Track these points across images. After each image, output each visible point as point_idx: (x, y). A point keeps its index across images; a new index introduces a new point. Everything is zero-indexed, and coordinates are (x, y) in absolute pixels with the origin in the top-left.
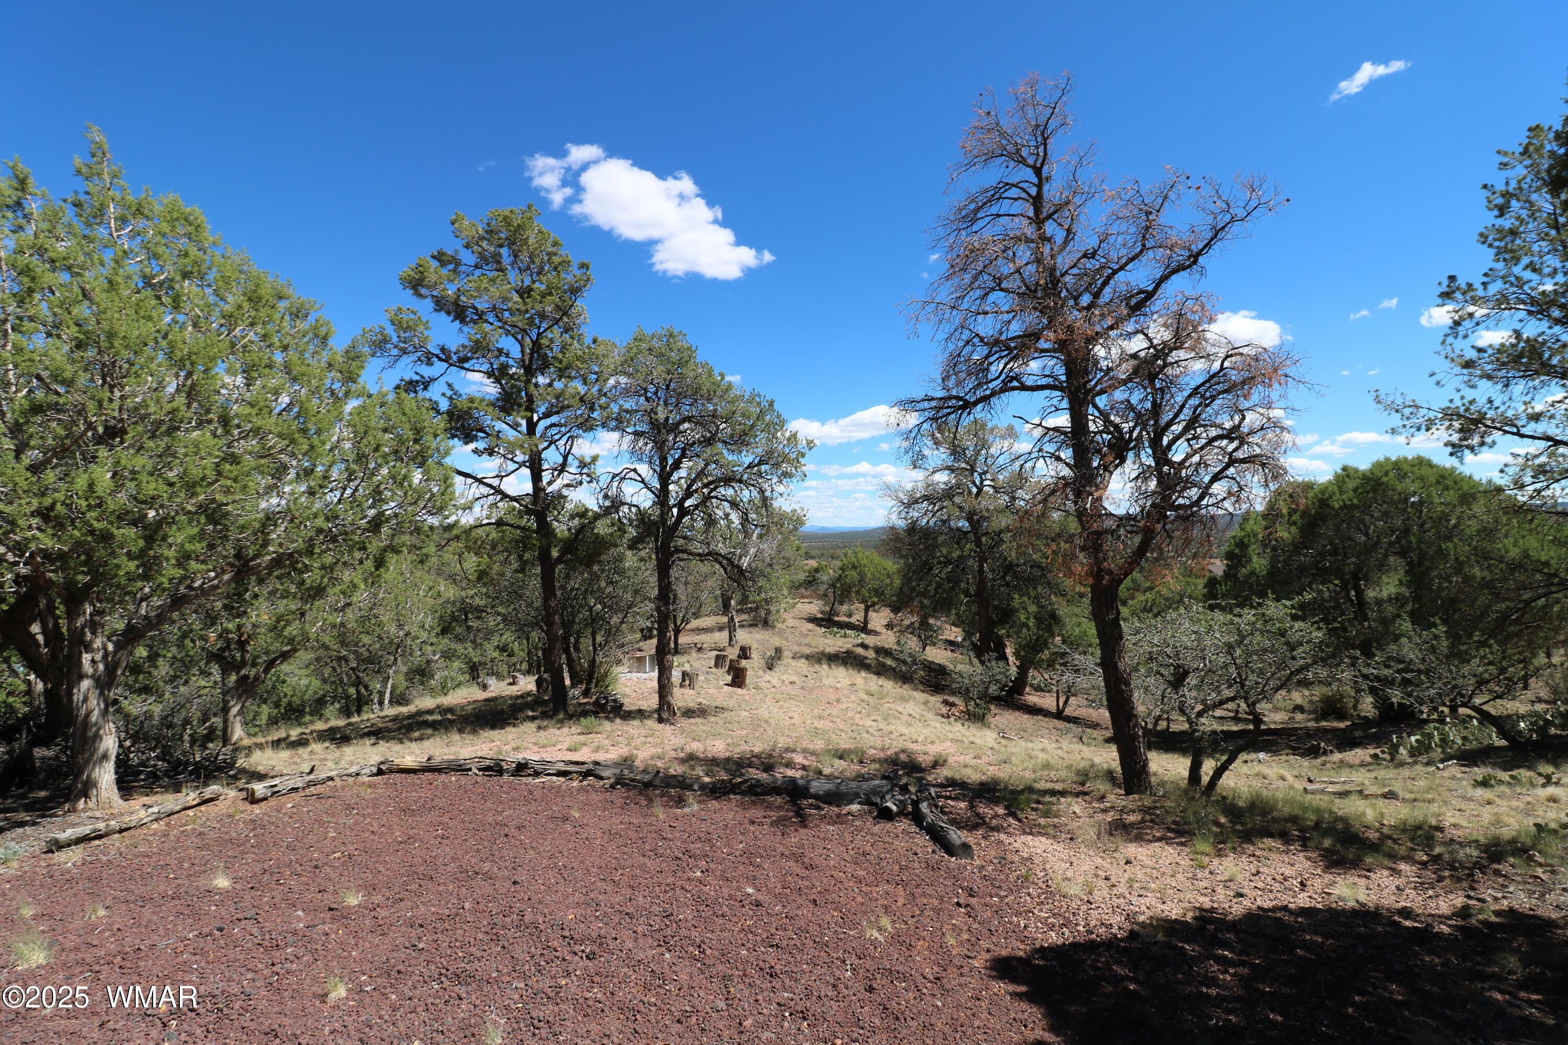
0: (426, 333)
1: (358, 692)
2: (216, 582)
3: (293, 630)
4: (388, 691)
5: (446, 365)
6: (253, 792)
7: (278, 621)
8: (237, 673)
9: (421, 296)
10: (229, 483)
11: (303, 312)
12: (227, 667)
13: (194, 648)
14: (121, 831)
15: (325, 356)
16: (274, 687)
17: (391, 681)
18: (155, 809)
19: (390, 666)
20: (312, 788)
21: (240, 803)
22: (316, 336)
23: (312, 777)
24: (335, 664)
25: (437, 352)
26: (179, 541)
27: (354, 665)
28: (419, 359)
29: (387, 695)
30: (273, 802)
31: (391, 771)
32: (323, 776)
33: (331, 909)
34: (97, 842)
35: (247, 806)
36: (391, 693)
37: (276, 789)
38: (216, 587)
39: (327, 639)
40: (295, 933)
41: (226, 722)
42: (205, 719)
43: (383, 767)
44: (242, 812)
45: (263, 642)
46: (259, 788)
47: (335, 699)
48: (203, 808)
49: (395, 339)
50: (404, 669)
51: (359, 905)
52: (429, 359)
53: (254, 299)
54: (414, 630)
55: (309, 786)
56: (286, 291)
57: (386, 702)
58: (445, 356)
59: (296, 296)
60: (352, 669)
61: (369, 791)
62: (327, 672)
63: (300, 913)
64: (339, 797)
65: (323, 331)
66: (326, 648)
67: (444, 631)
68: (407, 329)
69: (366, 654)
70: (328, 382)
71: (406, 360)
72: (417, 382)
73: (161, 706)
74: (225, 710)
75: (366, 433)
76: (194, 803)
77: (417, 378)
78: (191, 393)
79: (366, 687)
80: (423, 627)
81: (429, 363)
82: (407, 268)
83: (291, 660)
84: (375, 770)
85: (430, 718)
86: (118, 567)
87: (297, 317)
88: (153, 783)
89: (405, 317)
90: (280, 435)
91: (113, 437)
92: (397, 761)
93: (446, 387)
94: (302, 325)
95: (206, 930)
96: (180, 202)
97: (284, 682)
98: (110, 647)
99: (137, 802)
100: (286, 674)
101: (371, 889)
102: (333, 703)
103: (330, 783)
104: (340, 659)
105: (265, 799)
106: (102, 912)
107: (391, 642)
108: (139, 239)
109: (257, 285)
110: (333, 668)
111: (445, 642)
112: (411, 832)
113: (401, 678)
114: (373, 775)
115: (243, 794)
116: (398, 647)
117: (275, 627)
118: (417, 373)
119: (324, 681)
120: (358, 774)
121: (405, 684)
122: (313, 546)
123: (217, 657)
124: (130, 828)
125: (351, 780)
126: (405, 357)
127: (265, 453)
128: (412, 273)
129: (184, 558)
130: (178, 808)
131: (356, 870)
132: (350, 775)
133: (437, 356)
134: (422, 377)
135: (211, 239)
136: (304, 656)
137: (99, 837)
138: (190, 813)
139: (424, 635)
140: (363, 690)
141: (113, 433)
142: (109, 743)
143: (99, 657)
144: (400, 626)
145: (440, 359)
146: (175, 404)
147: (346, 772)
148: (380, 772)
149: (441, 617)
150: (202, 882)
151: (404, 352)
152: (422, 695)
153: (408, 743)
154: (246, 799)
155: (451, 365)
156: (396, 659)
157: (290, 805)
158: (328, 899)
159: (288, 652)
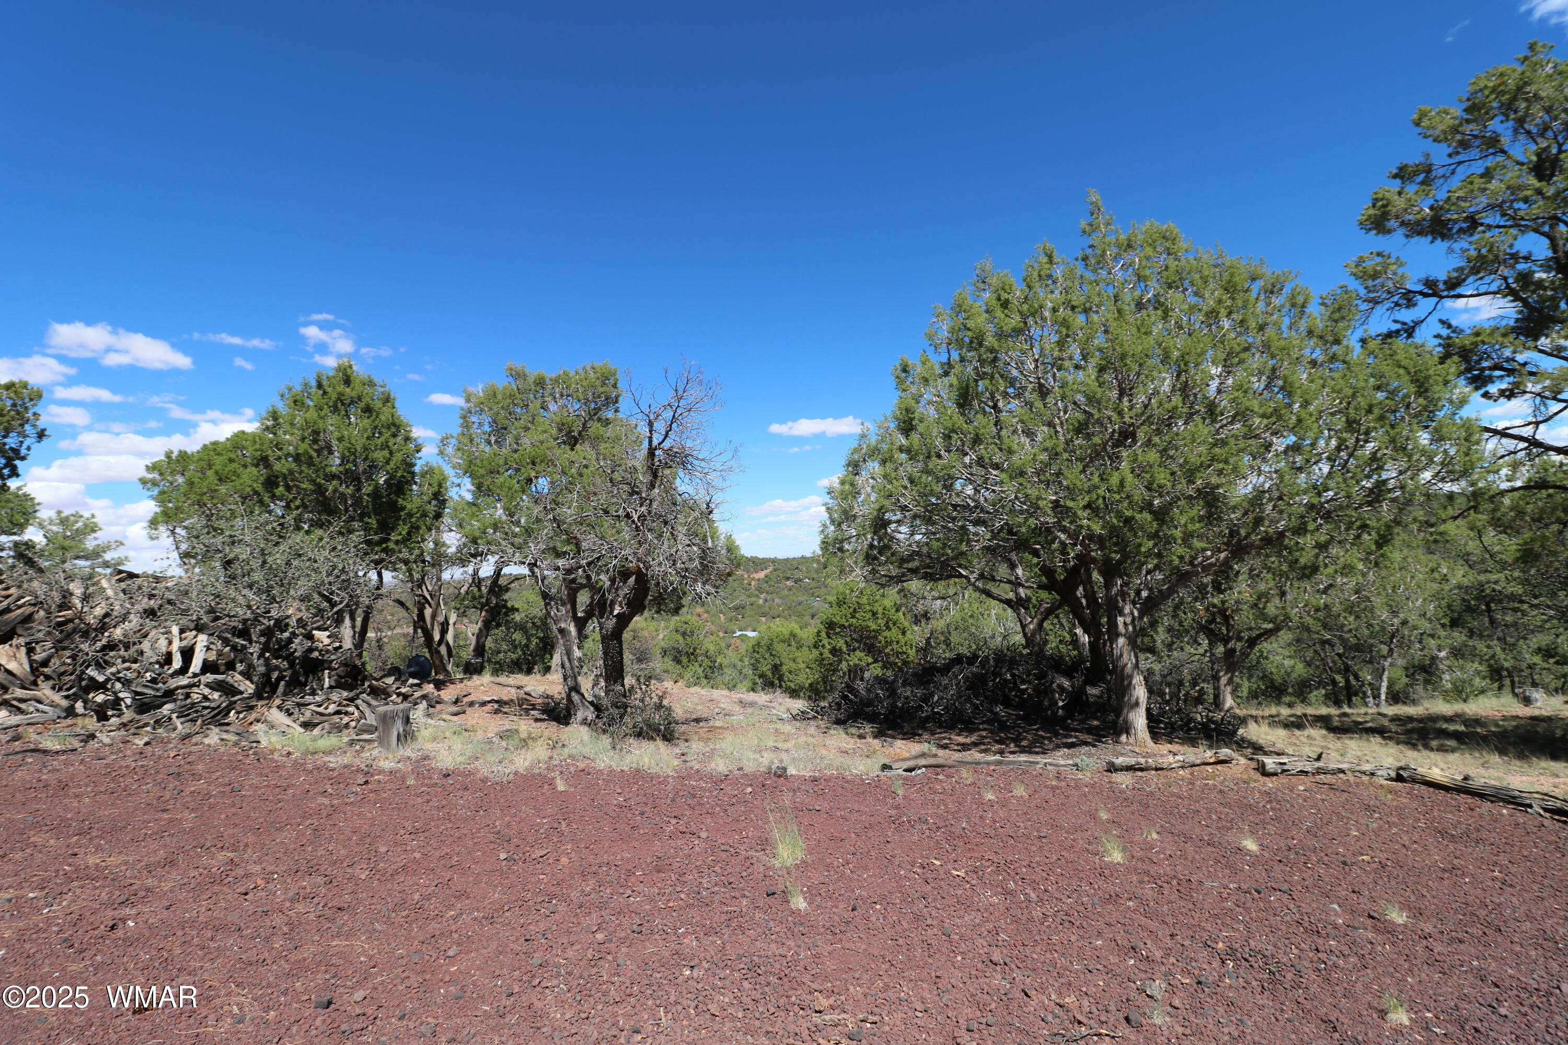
0: (1400, 272)
1: (1347, 681)
2: (1213, 560)
3: (1271, 609)
4: (1385, 684)
5: (1435, 299)
6: (1264, 765)
7: (1259, 599)
8: (1225, 646)
9: (1389, 231)
10: (1221, 466)
11: (1278, 286)
12: (1214, 637)
13: (1188, 618)
14: (1157, 769)
15: (1303, 325)
16: (1258, 662)
17: (1386, 673)
18: (1180, 758)
19: (1385, 658)
20: (1322, 776)
21: (1252, 772)
22: (1293, 305)
23: (1320, 764)
24: (1318, 647)
25: (1419, 287)
26: (1183, 522)
27: (1341, 651)
28: (1397, 304)
29: (1384, 690)
30: (1283, 779)
31: (1414, 781)
32: (1333, 766)
33: (1370, 917)
34: (1140, 774)
35: (1258, 776)
36: (1388, 688)
37: (1285, 767)
38: (1211, 565)
39: (1309, 621)
40: (1336, 927)
41: (1217, 688)
42: (1194, 683)
43: (1405, 774)
44: (1255, 781)
45: (1244, 619)
46: (1270, 762)
47: (1320, 684)
48: (1219, 767)
49: (1363, 292)
50: (1401, 662)
51: (1405, 926)
52: (1409, 300)
53: (1230, 288)
54: (1413, 618)
55: (1318, 773)
56: (1260, 271)
57: (1383, 697)
58: (1432, 289)
59: (1269, 274)
60: (1338, 654)
61: (1390, 796)
62: (1309, 654)
63: (1336, 906)
64: (1355, 794)
65: (1300, 300)
66: (1308, 629)
67: (1455, 623)
68: (1375, 276)
69: (1353, 641)
70: (1307, 352)
71: (1380, 310)
72: (1398, 331)
73: (1160, 666)
74: (1216, 678)
75: (1354, 396)
76: (1212, 760)
77: (1398, 326)
78: (1185, 390)
79: (1357, 677)
80: (1424, 615)
81: (1410, 304)
82: (1364, 208)
83: (1273, 639)
84: (1393, 774)
85: (1452, 727)
86: (1140, 545)
87: (1272, 292)
88: (1171, 733)
89: (1369, 265)
90: (1263, 416)
91: (1126, 438)
92: (1421, 770)
93: (1440, 325)
94: (1277, 301)
95: (1244, 887)
96: (1157, 224)
97: (1267, 658)
98: (1136, 613)
99: (1165, 748)
100: (1269, 652)
101: (1418, 913)
102: (1317, 688)
103: (1341, 775)
104: (1324, 642)
105: (1275, 774)
106: (1155, 836)
107: (1383, 629)
108: (1131, 270)
109: (1232, 275)
110: (1315, 651)
111: (1459, 637)
112: (1456, 861)
113: (1400, 673)
114: (1391, 779)
115: (1254, 764)
116: (1393, 636)
117: (1256, 605)
118: (1396, 321)
119: (1309, 664)
120: (1373, 774)
121: (1405, 680)
122: (1305, 523)
123: (1206, 629)
124: (1162, 769)
125: (1365, 778)
126: (1378, 307)
127: (1250, 435)
128: (1372, 212)
129: (1187, 537)
130: (1198, 762)
131: (1393, 883)
132: (1364, 773)
133: (1421, 293)
134: (1404, 324)
135: (1185, 246)
136: (1285, 636)
137: (1142, 770)
138: (1209, 768)
139: (1425, 625)
140: (1351, 678)
141: (1126, 435)
142: (1140, 692)
143: (1129, 620)
144: (1395, 613)
145: (1425, 295)
146: (1173, 403)
147: (1358, 768)
148: (1399, 778)
149: (1449, 606)
150: (1230, 837)
151: (1376, 302)
152: (1432, 697)
153: (1426, 753)
154: (1257, 769)
155: (1442, 297)
156: (1391, 650)
157: (1302, 788)
158: (1365, 904)
159: (1271, 630)
